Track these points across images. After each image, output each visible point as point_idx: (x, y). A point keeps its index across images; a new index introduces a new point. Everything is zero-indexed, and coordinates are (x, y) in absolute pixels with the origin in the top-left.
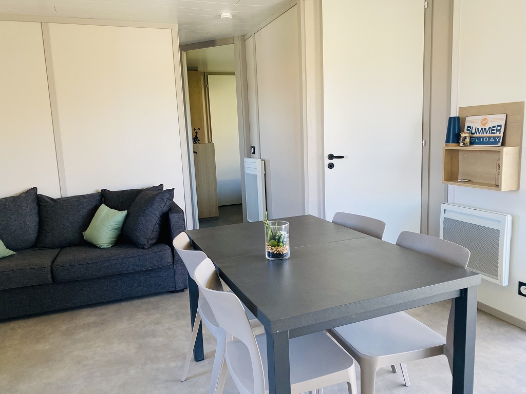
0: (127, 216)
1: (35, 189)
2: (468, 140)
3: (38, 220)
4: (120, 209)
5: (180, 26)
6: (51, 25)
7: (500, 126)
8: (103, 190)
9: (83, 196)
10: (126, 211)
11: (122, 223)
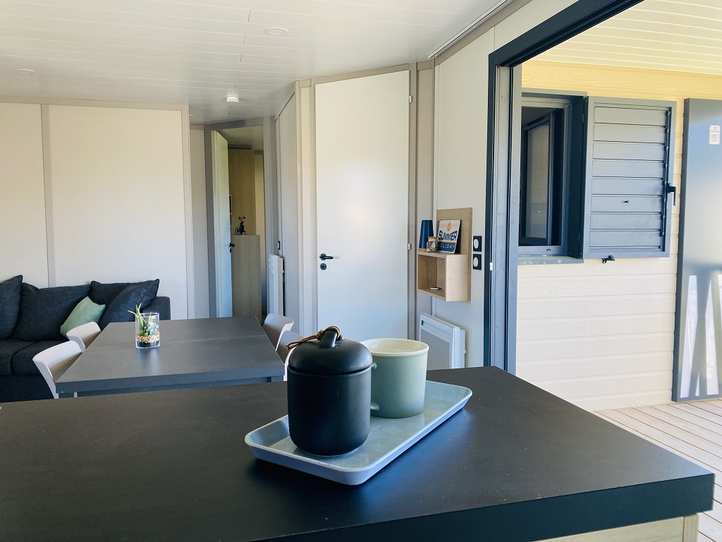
0: (104, 311)
1: (21, 277)
2: (434, 245)
3: (18, 310)
4: (100, 304)
5: (192, 109)
6: (50, 106)
7: (456, 232)
8: (93, 283)
9: (70, 288)
10: (104, 305)
11: (99, 317)
